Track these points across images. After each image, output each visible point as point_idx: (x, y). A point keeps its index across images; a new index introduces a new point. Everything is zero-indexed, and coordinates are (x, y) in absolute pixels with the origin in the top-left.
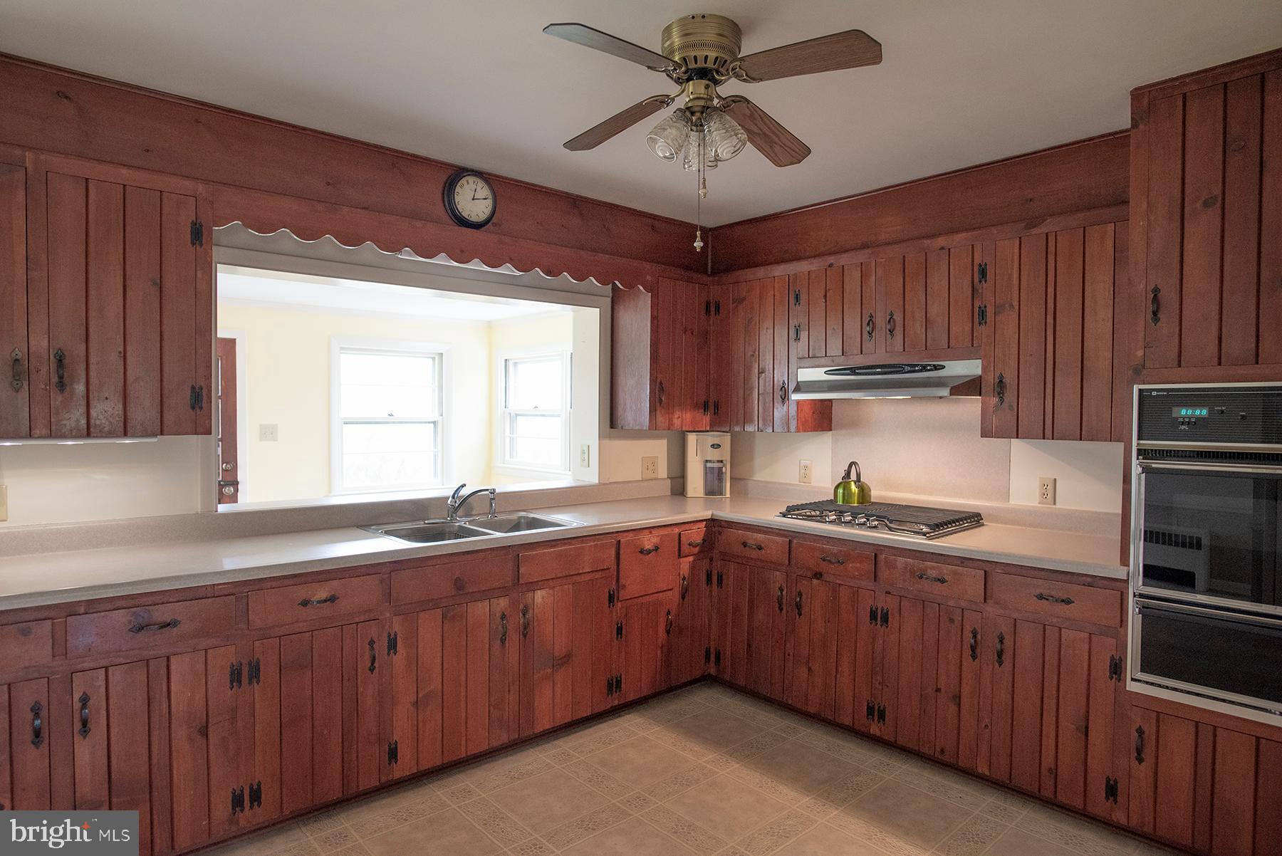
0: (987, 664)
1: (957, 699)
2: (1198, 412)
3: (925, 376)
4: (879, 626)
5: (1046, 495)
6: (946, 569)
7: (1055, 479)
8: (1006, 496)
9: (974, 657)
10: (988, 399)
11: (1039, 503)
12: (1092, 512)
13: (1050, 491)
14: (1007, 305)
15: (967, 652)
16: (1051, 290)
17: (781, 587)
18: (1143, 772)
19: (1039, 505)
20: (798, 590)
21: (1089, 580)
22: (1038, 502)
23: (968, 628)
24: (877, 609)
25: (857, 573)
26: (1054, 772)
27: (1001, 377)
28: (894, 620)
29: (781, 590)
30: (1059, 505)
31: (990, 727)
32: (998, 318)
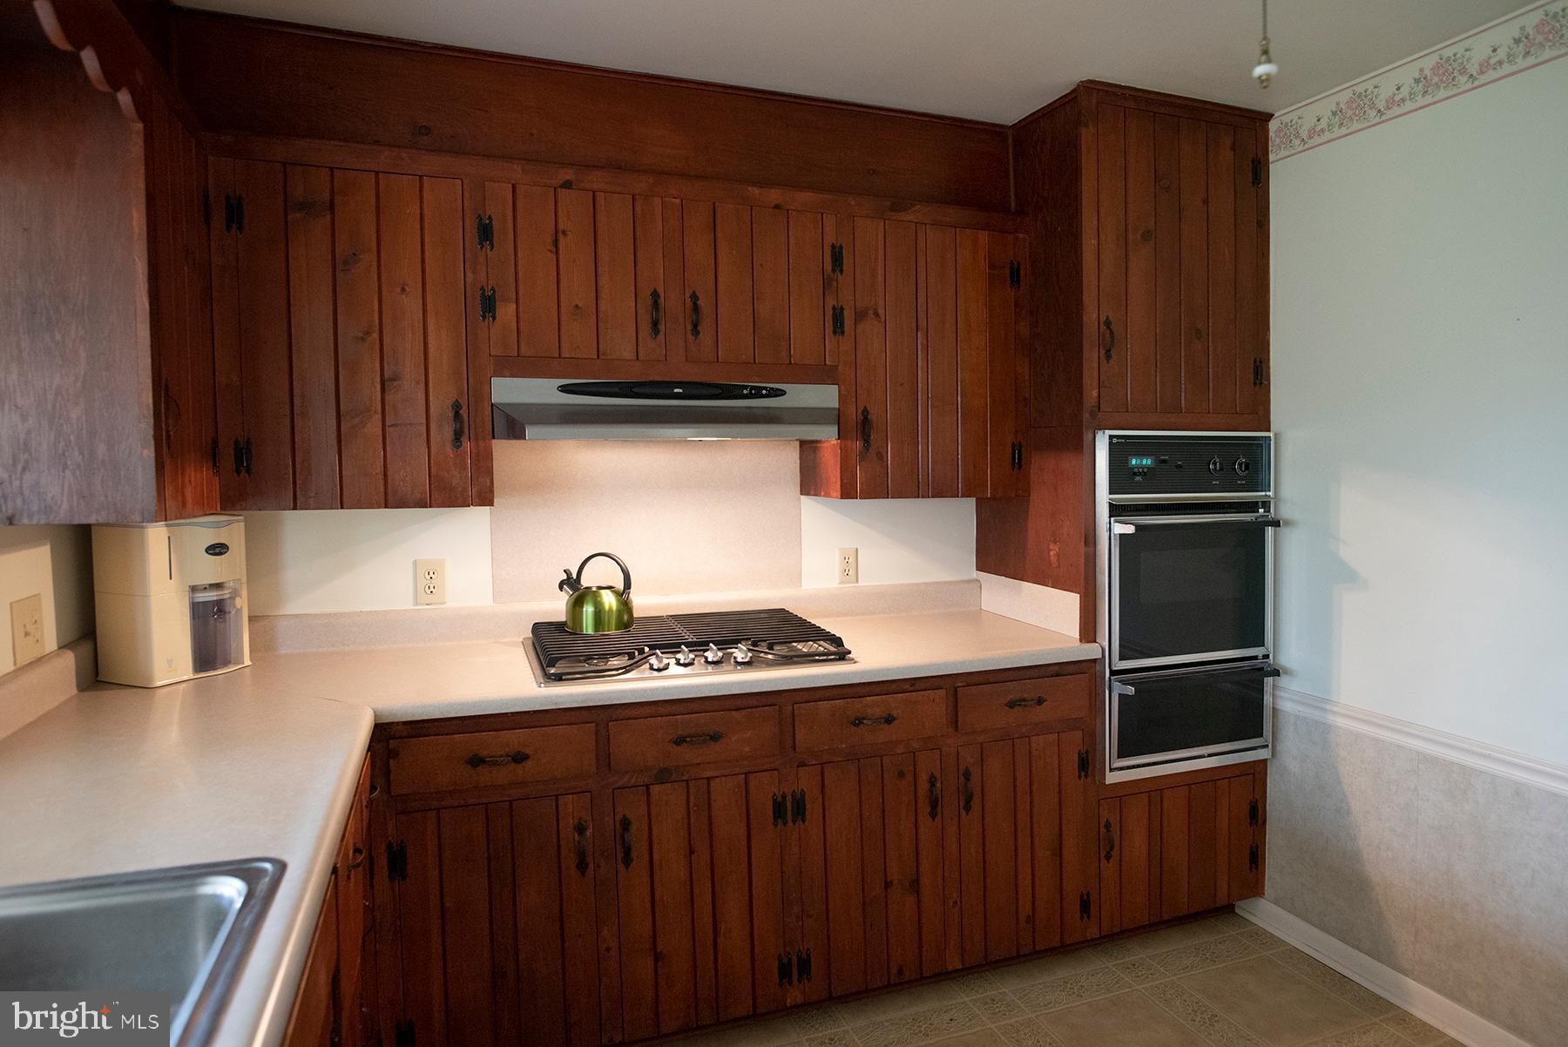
0: (952, 819)
1: (915, 886)
2: (1144, 462)
3: (745, 405)
4: (790, 824)
5: (847, 572)
6: (893, 702)
7: (857, 549)
8: (797, 578)
9: (933, 815)
10: (849, 442)
11: (840, 583)
12: (908, 585)
13: (851, 565)
14: (871, 312)
15: (925, 809)
16: (921, 300)
17: (580, 824)
18: (1109, 869)
19: (841, 586)
20: (619, 817)
21: (1056, 668)
22: (838, 581)
23: (923, 777)
24: (784, 797)
25: (747, 749)
26: (1031, 919)
27: (865, 412)
28: (813, 808)
29: (580, 829)
30: (861, 583)
31: (959, 903)
32: (860, 327)
